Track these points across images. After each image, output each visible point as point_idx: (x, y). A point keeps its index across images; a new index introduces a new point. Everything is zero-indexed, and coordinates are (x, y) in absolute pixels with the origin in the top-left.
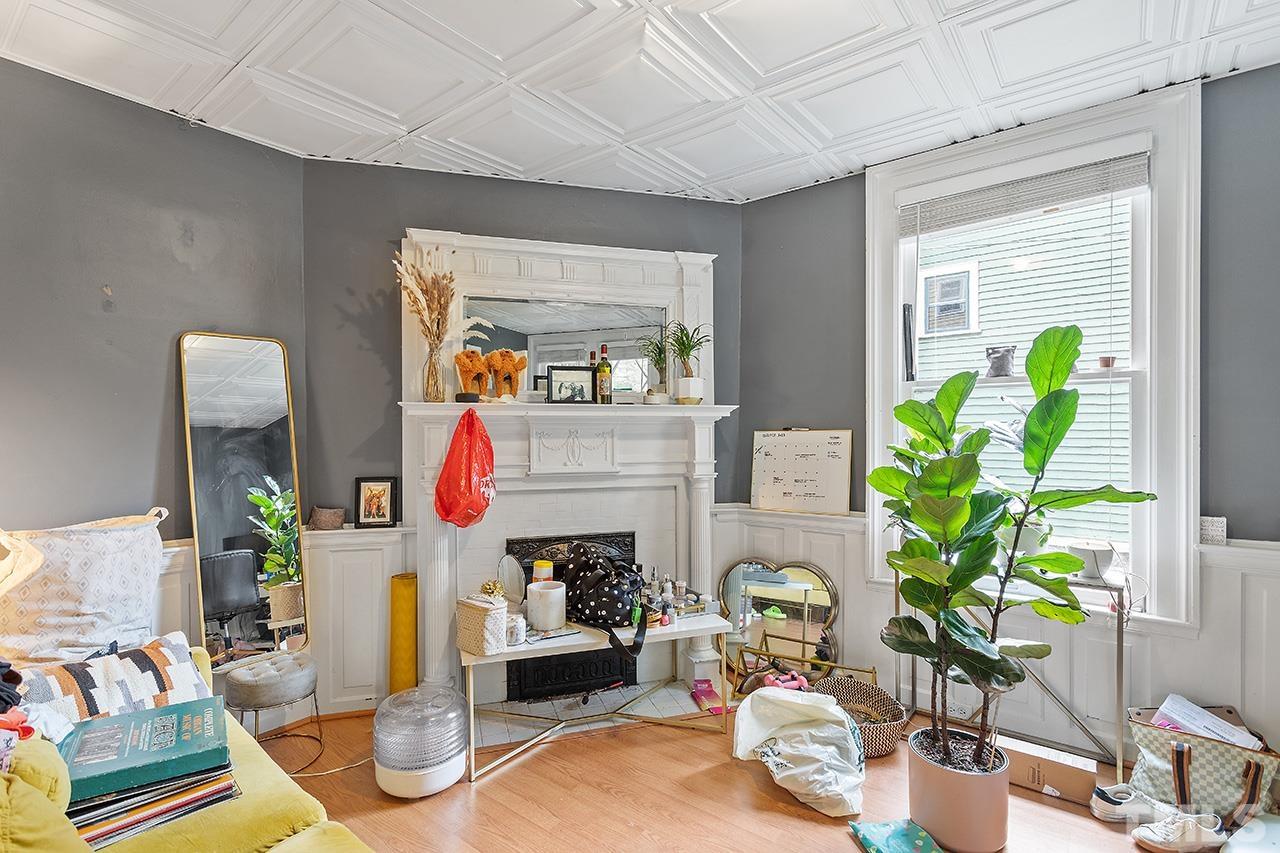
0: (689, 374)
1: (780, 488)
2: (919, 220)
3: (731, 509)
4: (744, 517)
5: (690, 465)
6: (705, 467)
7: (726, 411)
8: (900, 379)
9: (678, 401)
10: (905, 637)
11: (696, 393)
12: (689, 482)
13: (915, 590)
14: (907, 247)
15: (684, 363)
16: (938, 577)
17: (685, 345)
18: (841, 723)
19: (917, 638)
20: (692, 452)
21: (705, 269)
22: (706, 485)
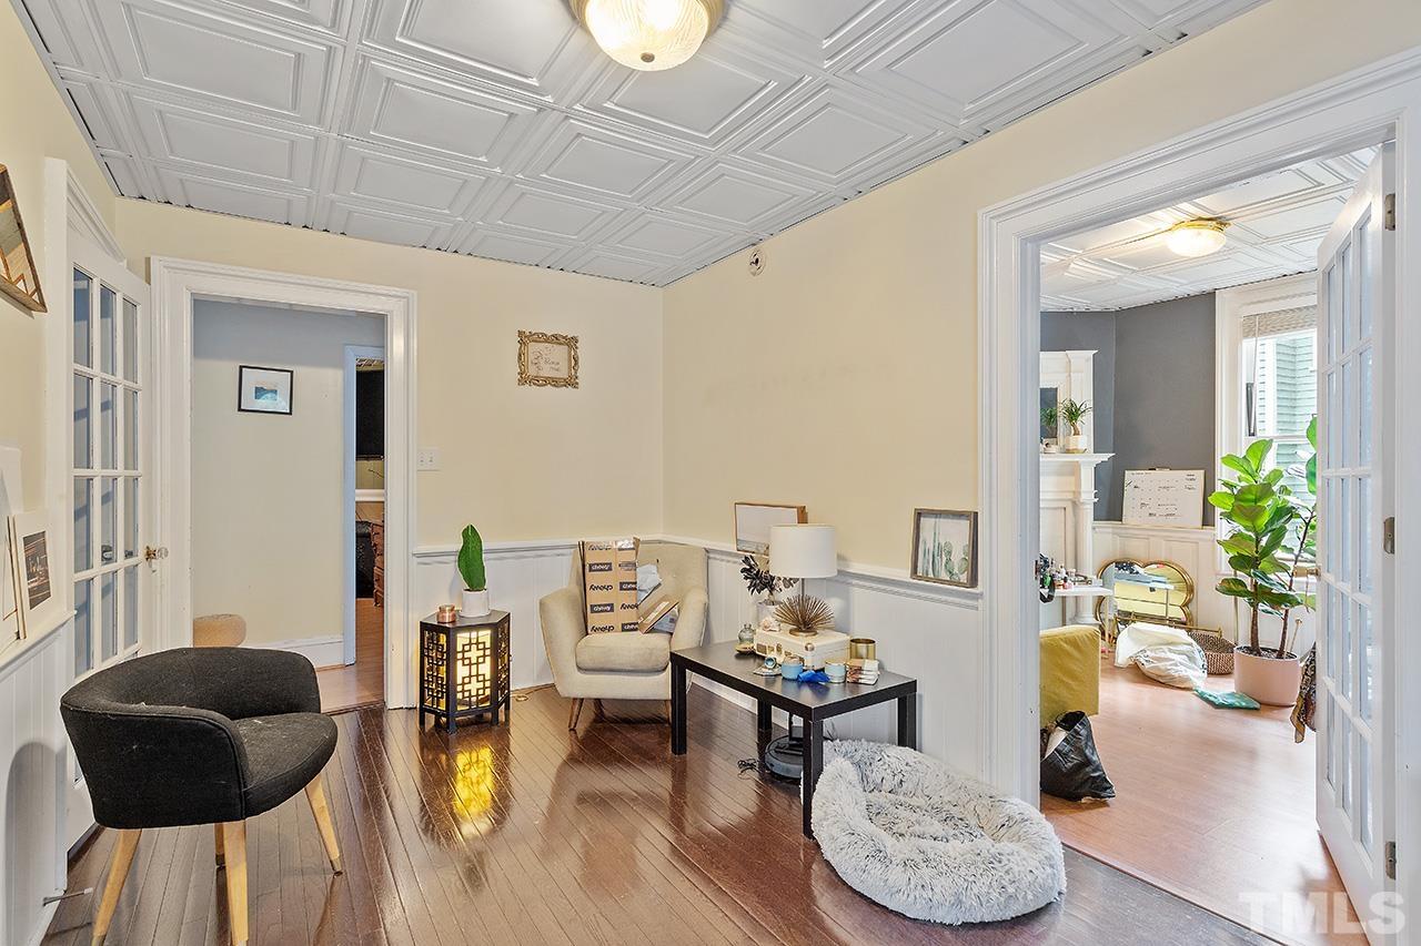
0: (1076, 433)
1: (1146, 511)
2: (1257, 326)
3: (1108, 527)
4: (1117, 531)
5: (1077, 493)
6: (1088, 494)
7: (1105, 457)
8: (1243, 434)
9: (1068, 451)
10: (1232, 588)
11: (1081, 446)
12: (1075, 504)
13: (1239, 562)
14: (1248, 345)
15: (1073, 425)
16: (1249, 551)
17: (1073, 414)
18: (1191, 645)
19: (1241, 588)
20: (1078, 484)
21: (1087, 360)
22: (1088, 506)
